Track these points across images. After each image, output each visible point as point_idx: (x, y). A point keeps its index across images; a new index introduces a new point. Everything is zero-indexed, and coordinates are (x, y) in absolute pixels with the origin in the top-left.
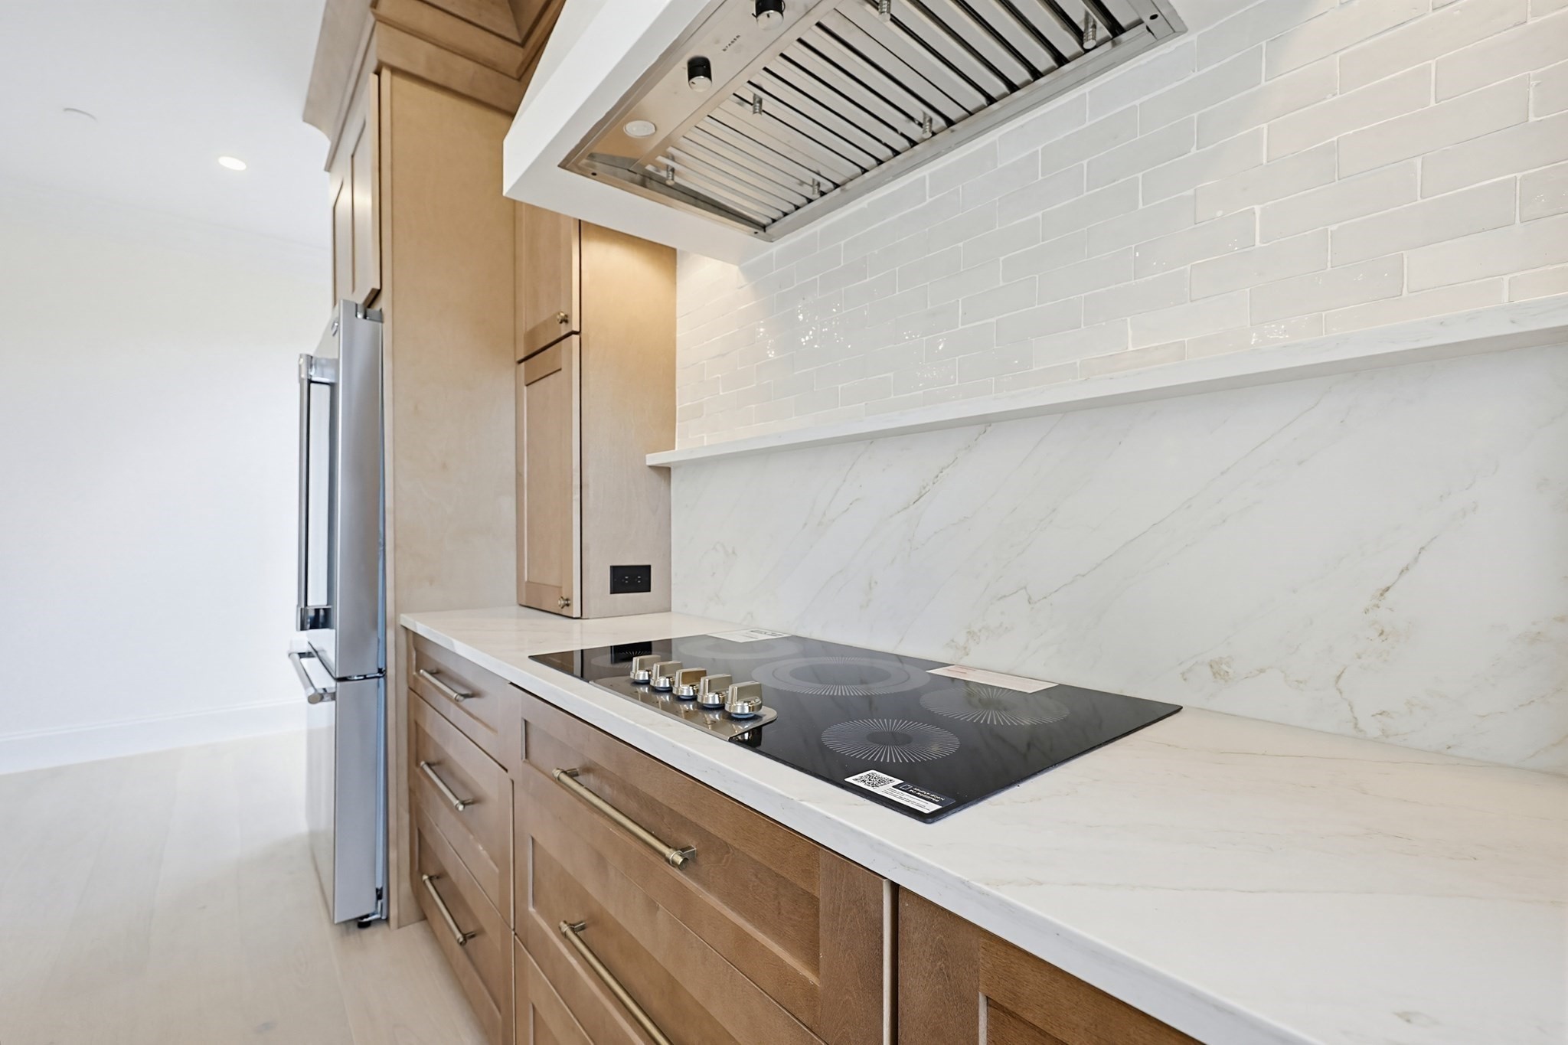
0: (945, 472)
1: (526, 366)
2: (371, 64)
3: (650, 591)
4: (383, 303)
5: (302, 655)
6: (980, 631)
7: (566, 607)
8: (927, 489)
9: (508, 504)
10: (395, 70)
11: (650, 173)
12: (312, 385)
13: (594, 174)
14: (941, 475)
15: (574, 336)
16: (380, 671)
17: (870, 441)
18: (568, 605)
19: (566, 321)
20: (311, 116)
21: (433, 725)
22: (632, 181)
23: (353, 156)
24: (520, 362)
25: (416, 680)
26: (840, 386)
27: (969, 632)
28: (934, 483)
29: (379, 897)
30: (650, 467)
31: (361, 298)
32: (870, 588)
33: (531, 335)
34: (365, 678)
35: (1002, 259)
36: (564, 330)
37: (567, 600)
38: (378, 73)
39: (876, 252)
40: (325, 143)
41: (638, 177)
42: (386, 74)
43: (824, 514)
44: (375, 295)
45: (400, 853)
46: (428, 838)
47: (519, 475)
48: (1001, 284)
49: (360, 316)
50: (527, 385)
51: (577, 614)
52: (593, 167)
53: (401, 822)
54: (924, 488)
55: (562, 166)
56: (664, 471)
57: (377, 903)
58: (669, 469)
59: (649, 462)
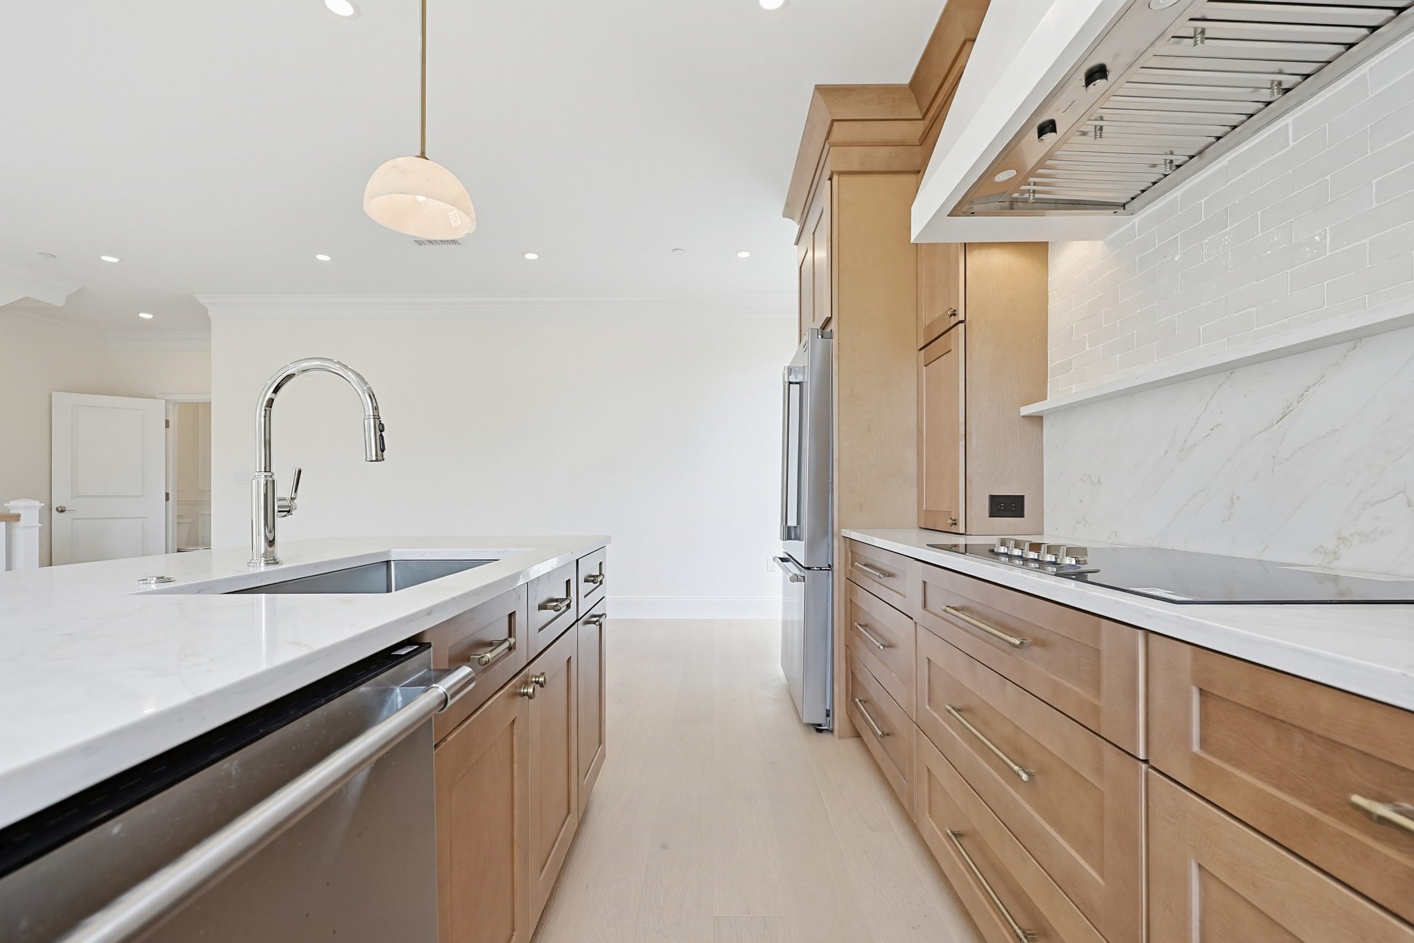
0: (1310, 390)
1: (925, 352)
2: (827, 174)
3: (1023, 517)
4: (833, 326)
5: (783, 560)
6: (1352, 536)
7: (953, 526)
8: (1291, 408)
9: (911, 455)
10: (840, 173)
11: (1016, 198)
12: (791, 385)
13: (973, 213)
14: (1306, 393)
15: (961, 324)
16: (829, 566)
17: (1231, 371)
18: (955, 524)
19: (954, 315)
20: (788, 214)
21: (863, 599)
22: (1003, 208)
23: (814, 234)
24: (921, 349)
25: (851, 572)
26: (1201, 327)
27: (1340, 538)
28: (1299, 402)
29: (828, 716)
30: (1023, 416)
31: (819, 325)
32: (1232, 502)
33: (929, 328)
34: (821, 570)
35: (1374, 182)
36: (954, 320)
37: (955, 520)
38: (830, 179)
39: (1237, 202)
40: (796, 227)
41: (1007, 204)
42: (835, 178)
43: (1186, 441)
44: (828, 320)
45: (840, 688)
46: (858, 675)
47: (920, 432)
48: (1375, 205)
49: (820, 337)
50: (926, 366)
51: (962, 531)
52: (971, 208)
53: (840, 667)
54: (1288, 407)
55: (949, 215)
56: (1038, 419)
57: (826, 720)
58: (1041, 417)
59: (1022, 414)
